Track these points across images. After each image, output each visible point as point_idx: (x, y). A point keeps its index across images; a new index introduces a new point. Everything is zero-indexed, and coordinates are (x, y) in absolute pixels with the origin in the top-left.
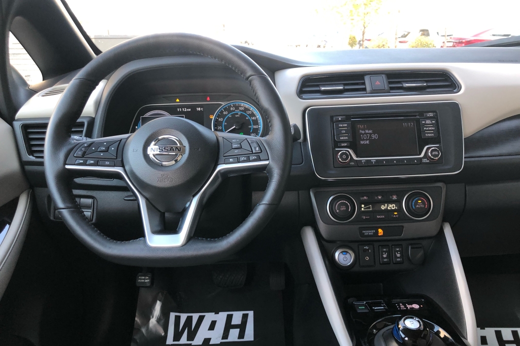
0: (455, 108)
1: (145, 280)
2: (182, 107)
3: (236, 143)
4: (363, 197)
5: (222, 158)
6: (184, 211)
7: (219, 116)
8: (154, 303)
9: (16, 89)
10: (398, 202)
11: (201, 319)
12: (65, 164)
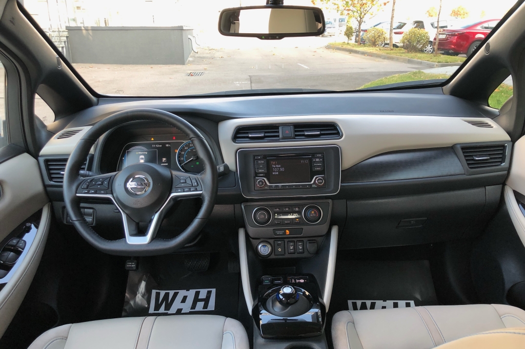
0: (336, 151)
1: (131, 265)
2: (155, 144)
3: (183, 179)
4: (276, 209)
5: (174, 189)
6: (151, 221)
7: (181, 150)
8: (140, 282)
9: (39, 131)
10: (299, 213)
11: (176, 295)
12: (76, 193)
